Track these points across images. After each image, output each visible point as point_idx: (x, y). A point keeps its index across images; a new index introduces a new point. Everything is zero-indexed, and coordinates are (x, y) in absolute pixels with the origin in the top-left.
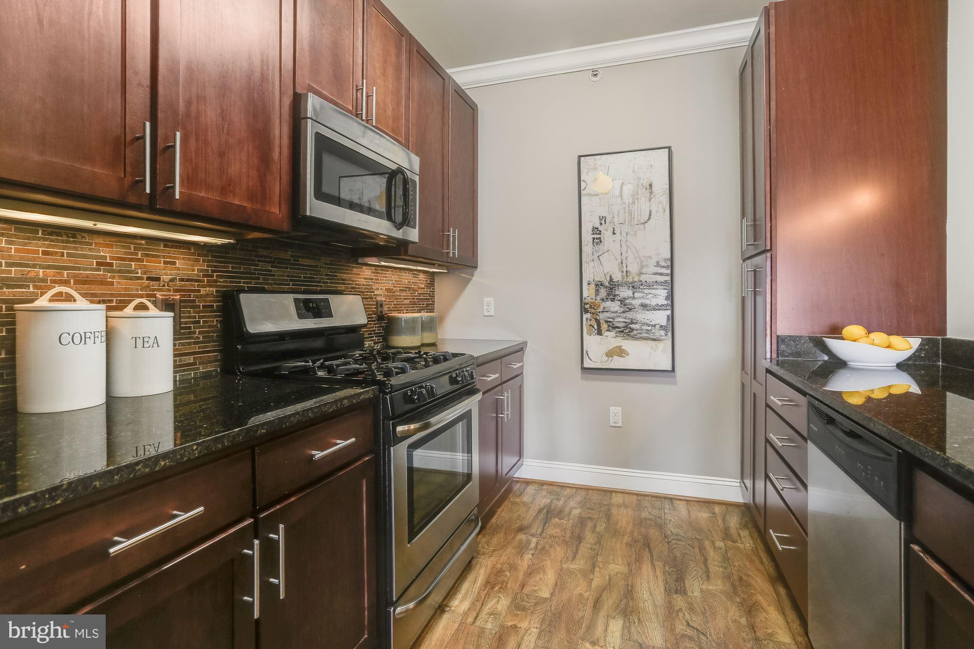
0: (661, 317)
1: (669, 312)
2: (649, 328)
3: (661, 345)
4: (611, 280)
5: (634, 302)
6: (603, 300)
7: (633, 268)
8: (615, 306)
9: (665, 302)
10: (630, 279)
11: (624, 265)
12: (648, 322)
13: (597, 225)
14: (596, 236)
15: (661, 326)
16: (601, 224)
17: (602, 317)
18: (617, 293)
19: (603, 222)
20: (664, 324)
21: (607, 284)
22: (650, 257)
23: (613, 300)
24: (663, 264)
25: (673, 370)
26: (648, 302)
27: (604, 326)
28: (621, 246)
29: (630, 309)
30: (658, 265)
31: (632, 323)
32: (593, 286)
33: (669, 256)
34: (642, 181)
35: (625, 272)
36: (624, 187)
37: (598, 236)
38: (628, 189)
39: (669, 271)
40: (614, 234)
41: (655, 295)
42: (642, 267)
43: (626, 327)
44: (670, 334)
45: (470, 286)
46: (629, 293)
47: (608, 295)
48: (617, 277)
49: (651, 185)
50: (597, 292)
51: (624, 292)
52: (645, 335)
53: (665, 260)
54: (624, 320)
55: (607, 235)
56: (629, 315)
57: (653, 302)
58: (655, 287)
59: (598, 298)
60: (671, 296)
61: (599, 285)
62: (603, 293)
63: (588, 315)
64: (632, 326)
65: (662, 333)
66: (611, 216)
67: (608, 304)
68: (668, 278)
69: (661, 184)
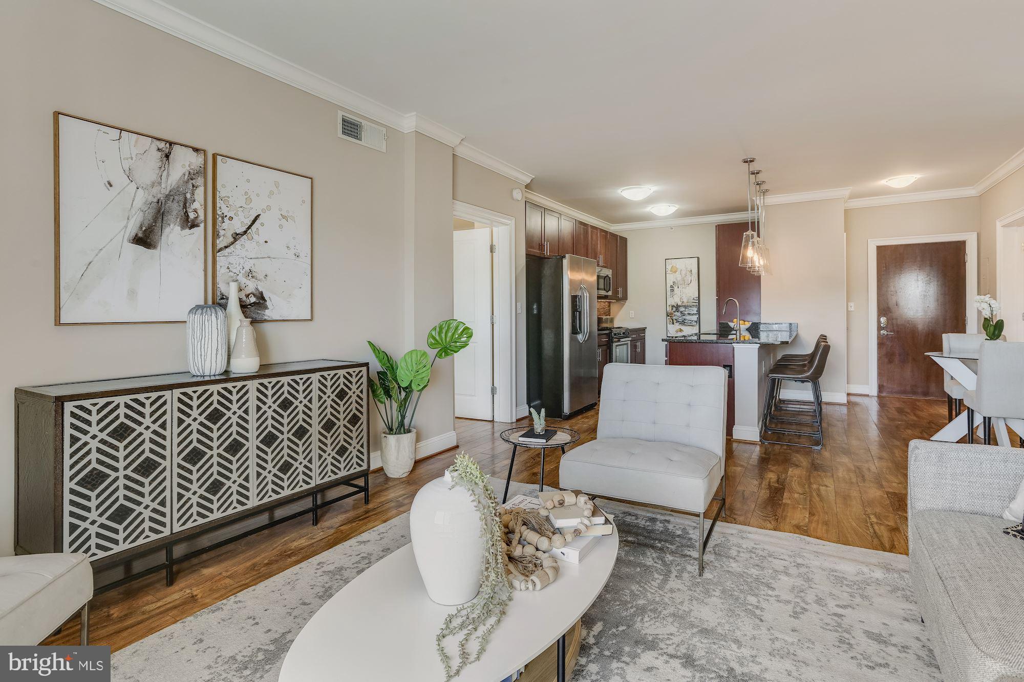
0: (695, 318)
1: (698, 316)
2: (691, 322)
3: (695, 328)
4: (677, 304)
5: (685, 312)
7: (685, 300)
8: (678, 314)
9: (697, 312)
10: (684, 304)
11: (682, 299)
12: (691, 319)
13: (672, 284)
14: (672, 288)
17: (674, 318)
18: (679, 309)
19: (674, 283)
20: (696, 320)
21: (676, 306)
22: (692, 296)
23: (678, 312)
24: (696, 299)
26: (690, 312)
27: (675, 321)
28: (681, 292)
29: (684, 315)
30: (694, 299)
31: (685, 320)
32: (671, 306)
33: (698, 296)
34: (688, 269)
35: (682, 302)
36: (682, 271)
38: (684, 271)
39: (698, 302)
40: (678, 288)
41: (693, 310)
42: (689, 300)
43: (683, 321)
44: (698, 324)
45: (625, 305)
46: (684, 309)
47: (676, 310)
48: (679, 303)
49: (691, 271)
50: (672, 309)
51: (682, 309)
52: (689, 324)
54: (682, 319)
55: (676, 288)
56: (684, 317)
57: (692, 312)
58: (693, 307)
59: (673, 311)
60: (699, 311)
61: (673, 306)
62: (674, 309)
63: (669, 317)
65: (695, 323)
66: (677, 281)
67: (676, 313)
68: (698, 304)
69: (695, 271)
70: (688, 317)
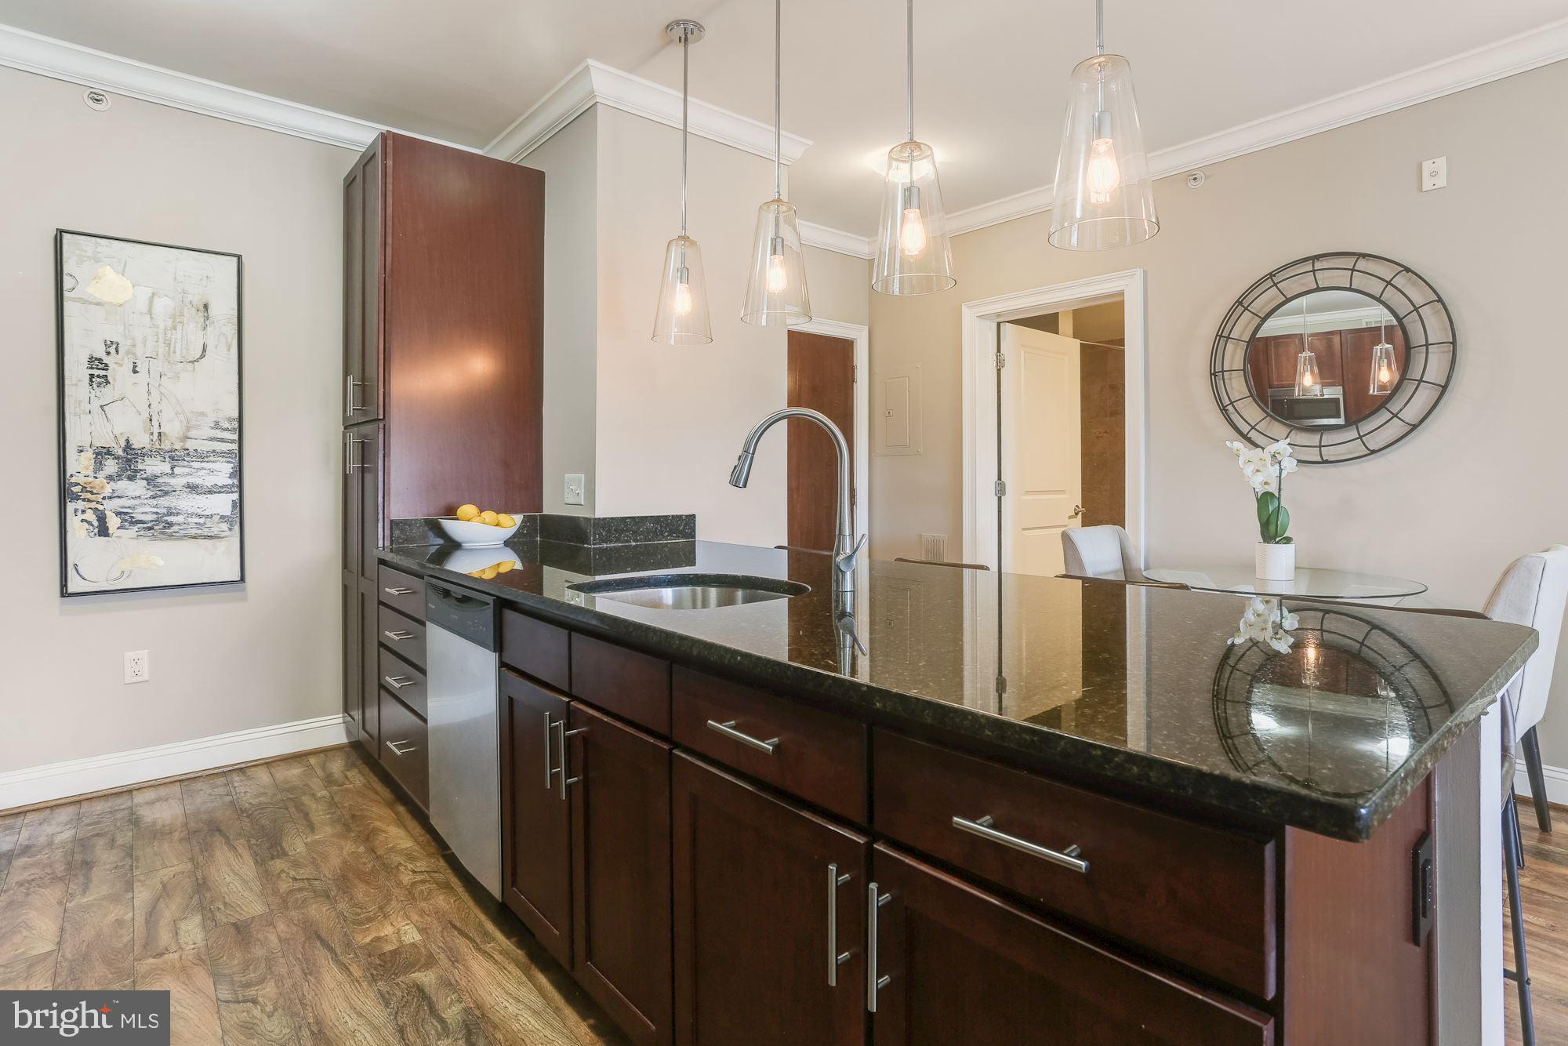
0: (223, 504)
1: (236, 496)
2: (202, 521)
3: (221, 545)
4: (128, 447)
5: (172, 481)
6: (110, 478)
7: (173, 429)
8: (138, 488)
9: (230, 482)
10: (166, 446)
11: (155, 423)
12: (199, 511)
13: (99, 354)
14: (96, 372)
15: (222, 517)
16: (108, 353)
17: (109, 507)
18: (140, 467)
19: (112, 350)
20: (228, 513)
21: (120, 452)
22: (203, 414)
23: (131, 478)
24: (226, 425)
25: (242, 579)
26: (198, 481)
27: (113, 522)
28: (149, 393)
29: (166, 493)
30: (217, 426)
31: (170, 514)
32: (88, 455)
33: (236, 415)
34: (190, 298)
35: (156, 435)
36: (156, 300)
37: (102, 373)
38: (163, 306)
39: (236, 437)
40: (135, 372)
41: (212, 472)
42: (188, 429)
43: (158, 520)
44: (237, 528)
46: (166, 467)
47: (124, 470)
48: (141, 441)
49: (206, 306)
50: (99, 465)
51: (154, 466)
52: (194, 532)
53: (230, 420)
54: (155, 510)
55: (118, 370)
56: (164, 502)
57: (209, 481)
58: (212, 459)
59: (101, 475)
60: (239, 472)
61: (102, 454)
62: (111, 466)
63: (80, 505)
64: (170, 519)
65: (225, 526)
66: (129, 342)
67: (123, 485)
68: (235, 447)
69: (224, 308)
70: (188, 503)
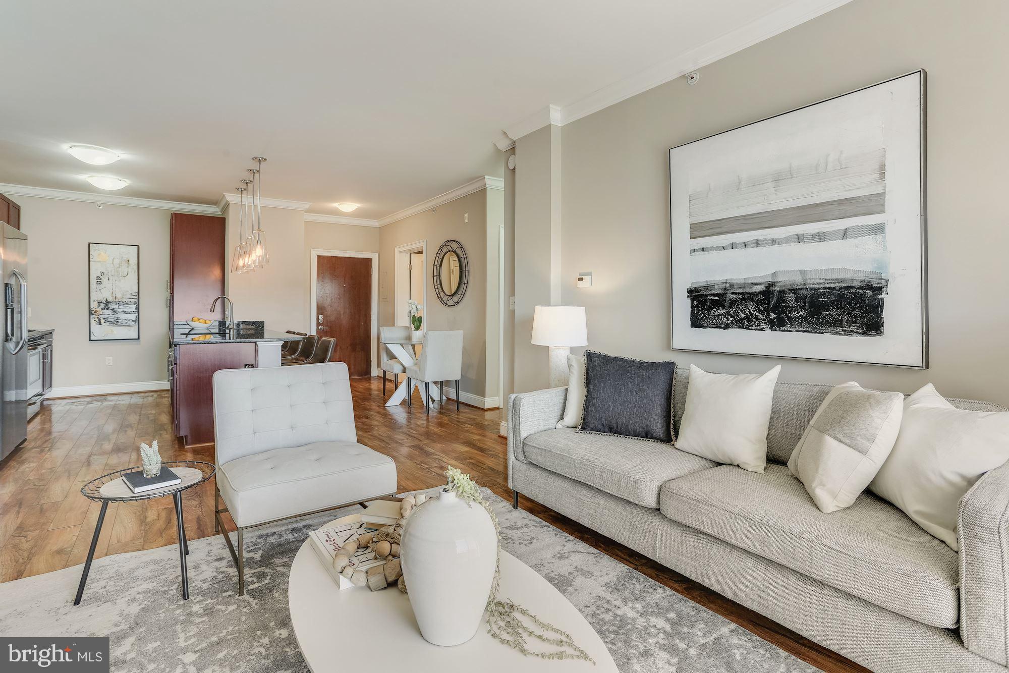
0: (133, 317)
1: (137, 314)
2: (127, 321)
3: (132, 328)
4: (107, 300)
5: (118, 310)
6: (102, 309)
7: (119, 296)
8: (109, 312)
9: (135, 310)
10: (117, 300)
11: (114, 294)
12: (126, 319)
13: (99, 275)
14: (98, 280)
15: (133, 320)
17: (102, 317)
18: (110, 306)
19: (102, 274)
20: (135, 319)
21: (104, 302)
22: (127, 291)
23: (107, 309)
24: (134, 294)
25: (139, 338)
26: (126, 310)
27: (103, 321)
28: (112, 286)
29: (117, 313)
30: (131, 294)
32: (96, 303)
33: (137, 291)
34: (124, 258)
35: (114, 297)
36: (114, 260)
37: (100, 281)
38: (117, 261)
39: (137, 297)
40: (109, 280)
41: (130, 307)
42: (123, 295)
43: (114, 321)
44: (137, 323)
46: (117, 306)
47: (105, 307)
48: (110, 299)
49: (129, 261)
50: (99, 306)
51: (113, 306)
52: (124, 324)
54: (114, 318)
55: (104, 280)
56: (117, 316)
57: (129, 310)
58: (130, 304)
59: (100, 308)
60: (138, 308)
61: (100, 303)
62: (102, 306)
63: (94, 316)
64: (118, 320)
65: (134, 323)
66: (107, 272)
67: (105, 311)
68: (137, 300)
69: (134, 261)
70: (123, 316)
